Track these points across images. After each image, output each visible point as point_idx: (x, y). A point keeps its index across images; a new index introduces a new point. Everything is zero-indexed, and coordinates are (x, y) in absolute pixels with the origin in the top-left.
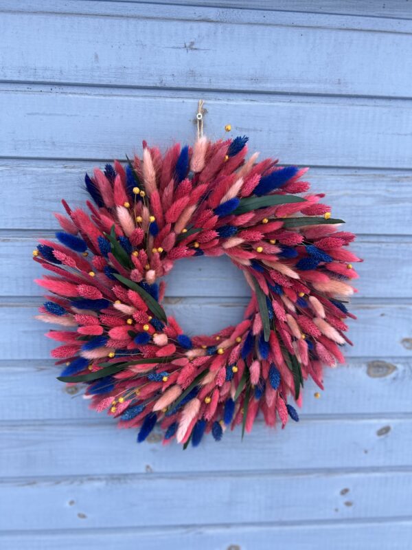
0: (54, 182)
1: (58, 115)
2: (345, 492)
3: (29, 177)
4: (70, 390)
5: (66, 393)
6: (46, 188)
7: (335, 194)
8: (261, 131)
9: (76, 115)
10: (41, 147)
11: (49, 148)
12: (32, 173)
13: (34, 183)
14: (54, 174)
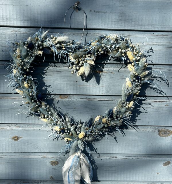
1: (9, 5)
4: (15, 139)
5: (13, 140)
8: (106, 13)
9: (17, 5)
11: (5, 21)
14: (8, 34)
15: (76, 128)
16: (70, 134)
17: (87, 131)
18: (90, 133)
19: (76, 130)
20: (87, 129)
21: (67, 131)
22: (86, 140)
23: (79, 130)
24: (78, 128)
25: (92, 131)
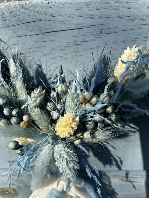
15: (46, 99)
16: (22, 124)
17: (88, 107)
18: (97, 117)
19: (49, 106)
20: (86, 101)
21: (12, 110)
22: (86, 140)
23: (59, 107)
24: (55, 100)
25: (106, 107)
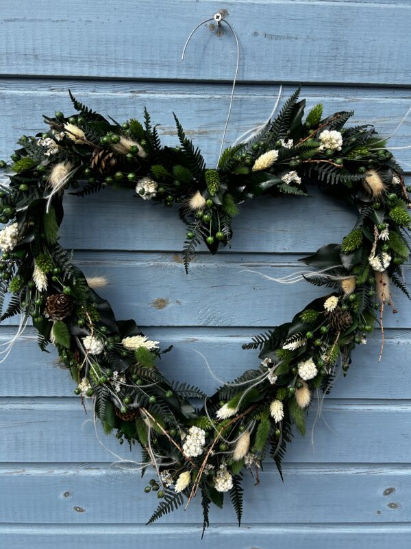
0: (39, 108)
1: (42, 20)
2: (389, 492)
3: (8, 102)
6: (30, 115)
7: (389, 122)
8: (296, 38)
9: (62, 21)
10: (20, 63)
11: (31, 62)
12: (12, 97)
13: (14, 109)
14: (39, 98)
